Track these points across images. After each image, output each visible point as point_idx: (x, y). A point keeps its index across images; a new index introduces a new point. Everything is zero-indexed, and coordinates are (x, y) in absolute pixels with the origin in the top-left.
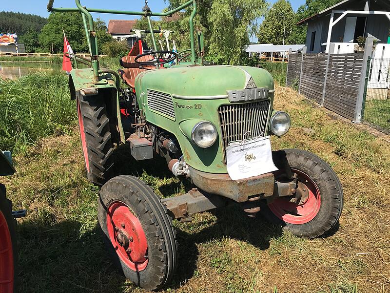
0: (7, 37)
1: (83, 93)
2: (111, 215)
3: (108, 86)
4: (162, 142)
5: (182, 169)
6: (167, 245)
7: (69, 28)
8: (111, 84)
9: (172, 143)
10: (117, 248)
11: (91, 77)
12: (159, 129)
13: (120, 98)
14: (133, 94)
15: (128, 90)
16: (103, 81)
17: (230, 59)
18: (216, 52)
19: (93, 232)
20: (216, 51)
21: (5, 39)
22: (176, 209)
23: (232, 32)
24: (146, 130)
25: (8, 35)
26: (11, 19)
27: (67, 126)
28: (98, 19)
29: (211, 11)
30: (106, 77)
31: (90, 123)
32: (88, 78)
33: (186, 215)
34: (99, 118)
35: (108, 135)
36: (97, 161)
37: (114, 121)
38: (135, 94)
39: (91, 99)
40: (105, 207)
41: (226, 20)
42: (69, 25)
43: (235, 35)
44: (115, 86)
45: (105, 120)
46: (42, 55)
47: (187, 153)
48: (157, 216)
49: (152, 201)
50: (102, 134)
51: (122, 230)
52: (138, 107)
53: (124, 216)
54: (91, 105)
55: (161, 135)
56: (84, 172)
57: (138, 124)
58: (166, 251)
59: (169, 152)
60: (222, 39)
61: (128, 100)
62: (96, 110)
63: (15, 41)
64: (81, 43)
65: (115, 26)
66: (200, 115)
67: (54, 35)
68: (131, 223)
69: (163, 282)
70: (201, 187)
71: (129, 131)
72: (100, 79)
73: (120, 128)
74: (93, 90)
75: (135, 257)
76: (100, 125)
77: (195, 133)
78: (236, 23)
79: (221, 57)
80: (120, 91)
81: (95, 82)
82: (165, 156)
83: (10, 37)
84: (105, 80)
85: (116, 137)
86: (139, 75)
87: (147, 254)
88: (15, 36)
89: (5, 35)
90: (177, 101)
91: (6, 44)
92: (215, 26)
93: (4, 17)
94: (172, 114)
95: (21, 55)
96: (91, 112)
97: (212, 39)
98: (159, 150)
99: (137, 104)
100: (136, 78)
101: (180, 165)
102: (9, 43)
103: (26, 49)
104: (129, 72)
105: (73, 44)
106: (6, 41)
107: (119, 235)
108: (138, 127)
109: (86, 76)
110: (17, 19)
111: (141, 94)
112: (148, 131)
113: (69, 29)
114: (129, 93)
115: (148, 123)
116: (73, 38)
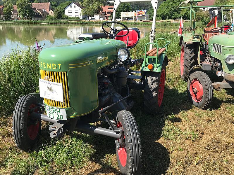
1: (187, 44)
2: (192, 84)
3: (197, 41)
4: (215, 64)
5: (222, 74)
6: (210, 93)
8: (198, 40)
9: (220, 64)
10: (192, 95)
11: (190, 37)
12: (215, 59)
13: (201, 46)
14: (207, 44)
15: (205, 43)
16: (195, 39)
19: (183, 93)
21: (141, 13)
22: (216, 85)
24: (210, 60)
25: (142, 11)
27: (172, 58)
30: (197, 38)
31: (187, 55)
32: (189, 38)
33: (219, 88)
34: (191, 54)
35: (193, 60)
36: (187, 70)
37: (196, 55)
38: (208, 45)
39: (189, 46)
40: (191, 81)
44: (200, 41)
45: (193, 55)
46: (157, 21)
47: (224, 67)
48: (208, 83)
49: (207, 79)
50: (191, 60)
51: (195, 88)
52: (208, 50)
53: (197, 84)
54: (189, 48)
55: (216, 61)
56: (180, 75)
57: (207, 57)
58: (209, 95)
59: (218, 68)
61: (204, 47)
62: (190, 50)
63: (145, 13)
64: (180, 13)
66: (231, 53)
67: (165, 9)
68: (199, 86)
69: (206, 106)
70: (227, 79)
71: (203, 60)
72: (194, 38)
73: (199, 59)
74: (191, 42)
75: (198, 97)
76: (191, 56)
77: (227, 58)
80: (201, 43)
81: (192, 39)
82: (216, 70)
83: (143, 12)
84: (196, 38)
85: (196, 61)
86: (211, 37)
87: (202, 96)
88: (146, 11)
89: (141, 11)
90: (223, 47)
91: (141, 15)
94: (221, 53)
95: (147, 21)
96: (188, 51)
98: (214, 68)
99: (208, 49)
100: (210, 38)
101: (221, 73)
102: (142, 15)
103: (150, 18)
104: (207, 35)
105: (175, 14)
106: (141, 14)
107: (194, 90)
108: (207, 58)
109: (189, 36)
111: (211, 45)
112: (211, 61)
113: (174, 5)
114: (205, 44)
115: (211, 57)
116: (175, 10)
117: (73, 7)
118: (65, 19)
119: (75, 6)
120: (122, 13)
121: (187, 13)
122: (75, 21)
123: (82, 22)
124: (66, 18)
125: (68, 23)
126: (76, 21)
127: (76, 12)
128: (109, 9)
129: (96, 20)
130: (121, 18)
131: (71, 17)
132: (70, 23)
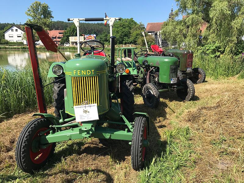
0: (91, 36)
7: (124, 30)
17: (226, 46)
18: (215, 41)
20: (214, 39)
23: (229, 24)
26: (101, 27)
28: (140, 23)
29: (211, 9)
41: (224, 14)
42: (124, 28)
43: (232, 27)
60: (220, 31)
63: (95, 38)
64: (129, 38)
65: (151, 27)
78: (233, 16)
79: (218, 45)
83: (93, 37)
88: (95, 35)
89: (90, 35)
92: (214, 20)
93: (98, 26)
97: (211, 31)
105: (125, 39)
106: (90, 38)
110: (104, 27)
116: (126, 35)
117: (14, 30)
118: (4, 44)
119: (17, 30)
120: (70, 38)
121: (137, 38)
122: (14, 46)
123: (23, 47)
124: (6, 43)
125: (6, 48)
126: (16, 46)
127: (18, 37)
128: (60, 33)
129: (41, 45)
130: (70, 43)
131: (12, 41)
132: (8, 48)
